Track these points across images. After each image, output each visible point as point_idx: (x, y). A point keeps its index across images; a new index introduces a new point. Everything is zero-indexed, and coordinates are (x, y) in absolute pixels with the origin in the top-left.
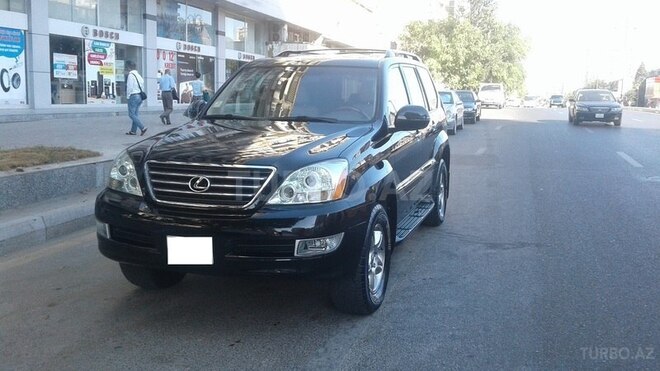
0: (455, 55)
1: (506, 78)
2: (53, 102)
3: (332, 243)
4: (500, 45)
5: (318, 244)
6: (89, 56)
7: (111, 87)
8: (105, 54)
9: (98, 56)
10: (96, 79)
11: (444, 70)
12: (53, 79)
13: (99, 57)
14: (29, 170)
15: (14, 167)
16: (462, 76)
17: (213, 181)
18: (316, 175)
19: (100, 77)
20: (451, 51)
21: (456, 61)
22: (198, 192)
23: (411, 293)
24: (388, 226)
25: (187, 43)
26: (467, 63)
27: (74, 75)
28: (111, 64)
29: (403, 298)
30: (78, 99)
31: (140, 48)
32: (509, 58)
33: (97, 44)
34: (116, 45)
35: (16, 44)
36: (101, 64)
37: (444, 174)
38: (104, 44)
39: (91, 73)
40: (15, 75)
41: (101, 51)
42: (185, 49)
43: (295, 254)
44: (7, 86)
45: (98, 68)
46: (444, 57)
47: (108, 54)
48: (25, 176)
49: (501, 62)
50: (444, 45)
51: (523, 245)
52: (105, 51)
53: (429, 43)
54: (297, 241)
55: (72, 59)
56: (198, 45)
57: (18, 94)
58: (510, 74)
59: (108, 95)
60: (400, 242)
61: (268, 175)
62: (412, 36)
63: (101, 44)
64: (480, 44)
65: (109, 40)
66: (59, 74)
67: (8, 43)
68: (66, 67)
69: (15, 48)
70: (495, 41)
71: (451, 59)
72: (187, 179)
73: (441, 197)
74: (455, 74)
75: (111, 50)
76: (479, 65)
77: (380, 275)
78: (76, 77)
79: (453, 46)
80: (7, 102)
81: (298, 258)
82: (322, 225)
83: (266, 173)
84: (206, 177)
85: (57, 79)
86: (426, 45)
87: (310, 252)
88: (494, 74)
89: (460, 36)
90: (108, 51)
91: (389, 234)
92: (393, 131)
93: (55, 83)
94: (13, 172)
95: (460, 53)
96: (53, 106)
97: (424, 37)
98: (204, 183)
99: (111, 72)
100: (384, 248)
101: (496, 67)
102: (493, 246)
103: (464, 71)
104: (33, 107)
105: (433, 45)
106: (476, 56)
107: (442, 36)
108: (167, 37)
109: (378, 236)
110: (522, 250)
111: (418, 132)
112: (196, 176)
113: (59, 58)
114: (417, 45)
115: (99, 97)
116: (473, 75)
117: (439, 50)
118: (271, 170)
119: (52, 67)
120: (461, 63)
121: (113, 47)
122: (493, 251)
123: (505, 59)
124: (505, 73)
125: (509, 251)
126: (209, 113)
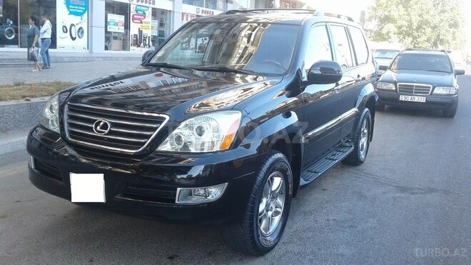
0: (410, 21)
1: (450, 41)
2: (106, 48)
3: (215, 192)
4: (447, 15)
5: (202, 192)
6: (133, 17)
7: (147, 39)
8: (144, 15)
9: (139, 17)
10: (137, 33)
11: (400, 33)
12: (107, 32)
13: (141, 18)
14: (33, 100)
15: (24, 97)
16: (415, 38)
17: (114, 125)
18: (205, 126)
19: (140, 32)
20: (407, 18)
21: (410, 26)
22: (99, 135)
23: (310, 235)
24: (289, 173)
25: (204, 9)
26: (419, 28)
27: (122, 30)
28: (148, 23)
29: (301, 239)
30: (125, 47)
31: (170, 11)
32: (454, 25)
33: (139, 8)
34: (153, 8)
35: (82, 6)
36: (141, 22)
37: (368, 122)
38: (144, 8)
39: (134, 29)
40: (80, 28)
41: (142, 13)
42: (202, 13)
43: (177, 202)
44: (74, 36)
45: (139, 25)
46: (400, 23)
47: (147, 15)
48: (30, 105)
49: (447, 28)
50: (401, 14)
51: (431, 190)
52: (144, 13)
53: (389, 12)
54: (179, 189)
55: (121, 18)
56: (212, 10)
57: (81, 43)
58: (454, 39)
59: (145, 45)
60: (305, 186)
61: (161, 123)
62: (378, 6)
63: (142, 8)
64: (431, 13)
65: (147, 5)
66: (111, 29)
67: (77, 6)
68: (116, 24)
69: (81, 9)
70: (443, 12)
71: (406, 24)
72: (92, 121)
73: (363, 141)
74: (409, 36)
75: (149, 13)
76: (429, 30)
77: (277, 219)
78: (123, 31)
79: (408, 15)
80: (73, 48)
81: (178, 205)
82: (208, 173)
83: (160, 120)
84: (107, 121)
85: (110, 33)
86: (388, 14)
87: (194, 200)
88: (441, 37)
89: (415, 6)
90: (147, 13)
91: (290, 180)
92: (306, 84)
93: (109, 35)
94: (23, 101)
95: (414, 20)
96: (107, 51)
97: (386, 7)
98: (105, 126)
99: (148, 28)
100: (284, 192)
101: (443, 32)
102: (403, 189)
103: (416, 34)
104: (91, 52)
105: (392, 13)
106: (427, 23)
107: (401, 6)
108: (190, 4)
109: (277, 182)
110: (429, 196)
111: (337, 85)
112: (99, 119)
113: (111, 17)
114: (380, 13)
115: (139, 46)
116: (424, 38)
117: (396, 17)
118: (165, 119)
119: (106, 23)
120: (414, 27)
121: (150, 10)
122: (403, 195)
123: (451, 26)
124: (449, 37)
125: (417, 196)
126: (153, 61)
